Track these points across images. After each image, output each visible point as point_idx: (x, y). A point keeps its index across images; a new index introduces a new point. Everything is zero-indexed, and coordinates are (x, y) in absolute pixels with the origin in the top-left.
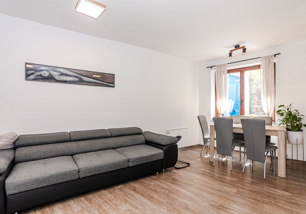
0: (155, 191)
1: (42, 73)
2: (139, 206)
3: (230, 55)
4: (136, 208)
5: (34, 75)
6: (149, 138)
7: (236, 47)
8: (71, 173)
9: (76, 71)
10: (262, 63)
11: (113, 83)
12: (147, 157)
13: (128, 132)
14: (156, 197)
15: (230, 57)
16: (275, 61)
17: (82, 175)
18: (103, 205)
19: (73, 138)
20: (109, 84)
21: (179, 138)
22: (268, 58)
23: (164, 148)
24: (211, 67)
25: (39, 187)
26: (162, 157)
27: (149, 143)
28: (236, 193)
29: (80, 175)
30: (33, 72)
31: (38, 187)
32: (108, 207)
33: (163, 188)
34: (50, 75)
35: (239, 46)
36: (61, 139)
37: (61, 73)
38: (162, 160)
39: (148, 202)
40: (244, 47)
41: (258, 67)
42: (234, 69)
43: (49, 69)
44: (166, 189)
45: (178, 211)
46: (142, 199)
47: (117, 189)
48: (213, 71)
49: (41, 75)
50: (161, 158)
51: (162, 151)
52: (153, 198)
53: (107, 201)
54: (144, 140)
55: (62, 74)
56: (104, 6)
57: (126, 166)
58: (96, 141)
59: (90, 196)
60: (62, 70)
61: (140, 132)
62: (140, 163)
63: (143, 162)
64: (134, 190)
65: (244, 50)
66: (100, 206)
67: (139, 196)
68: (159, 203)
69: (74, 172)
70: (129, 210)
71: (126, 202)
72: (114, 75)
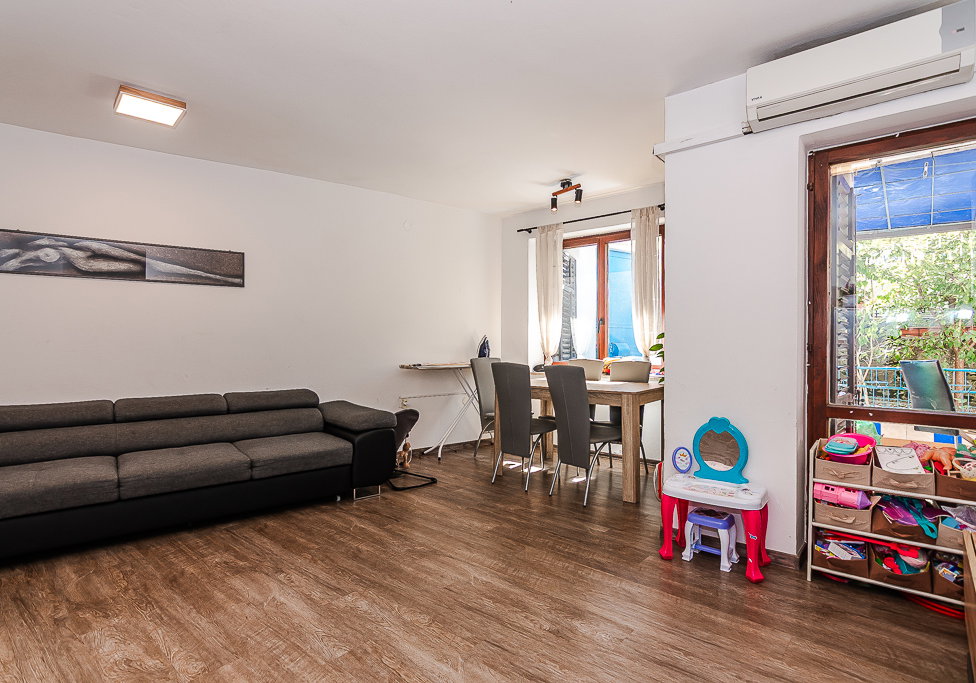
0: (309, 532)
1: (41, 253)
2: (252, 556)
3: (554, 203)
4: (243, 558)
5: (20, 259)
6: (334, 415)
7: (563, 185)
8: (97, 485)
10: (634, 224)
11: (242, 276)
12: (303, 458)
13: (273, 402)
14: (304, 541)
15: (554, 209)
16: (662, 221)
17: (126, 493)
18: (172, 556)
19: (121, 413)
20: (230, 280)
21: (409, 418)
22: (645, 213)
23: (358, 439)
24: (529, 231)
25: (20, 513)
26: (347, 459)
27: (330, 428)
28: (489, 531)
29: (122, 492)
30: (17, 251)
31: (15, 514)
32: (183, 558)
33: (331, 526)
34: (64, 257)
35: (569, 183)
36: (89, 416)
37: (93, 252)
38: (351, 465)
39: (276, 549)
40: (579, 186)
41: (625, 235)
42: (584, 237)
43: (61, 243)
44: (336, 528)
45: (333, 561)
46: (269, 545)
47: (220, 534)
48: (532, 242)
49: (37, 259)
50: (346, 462)
51: (349, 445)
52: (294, 542)
53: (187, 550)
54: (321, 420)
55: (96, 255)
56: (183, 105)
57: (247, 475)
58: (183, 422)
59: (147, 543)
60: (95, 245)
61: (313, 401)
62: (285, 472)
63: (293, 470)
64: (261, 531)
65: (579, 196)
66: (163, 558)
67: (265, 540)
68: (301, 550)
69: (107, 484)
70: (225, 562)
71: (227, 549)
72: (243, 254)
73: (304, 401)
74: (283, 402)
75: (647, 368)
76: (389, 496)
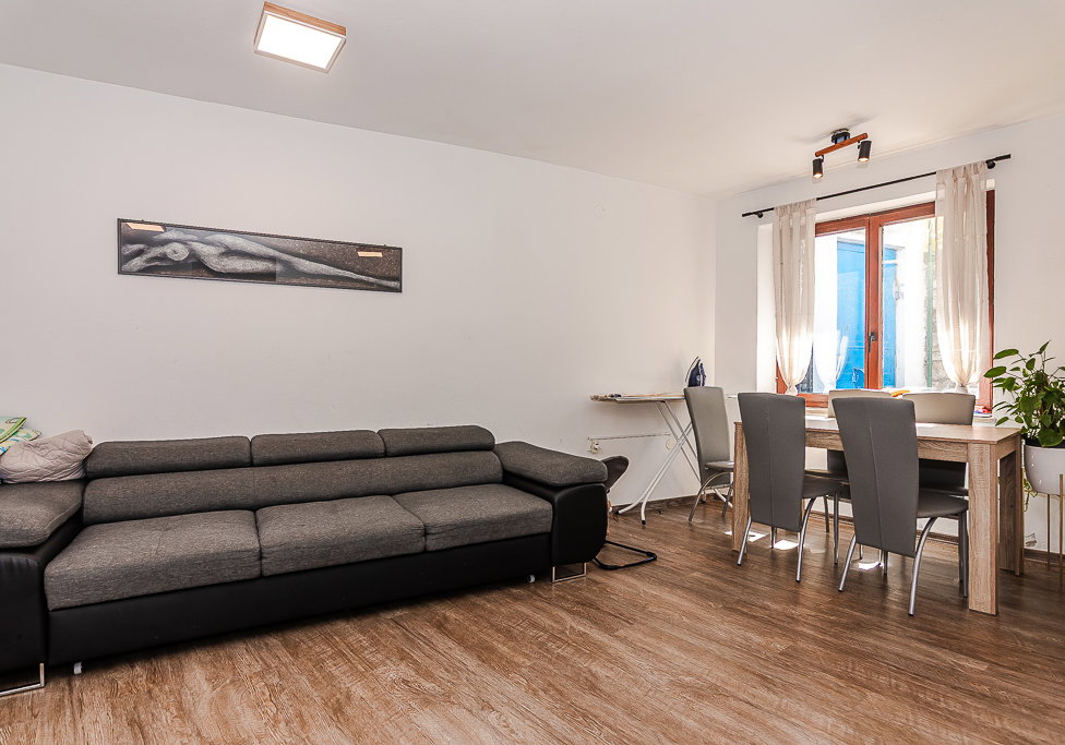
0: (509, 635)
1: (167, 250)
2: (440, 673)
3: (818, 166)
4: (429, 676)
5: (145, 257)
6: (516, 462)
7: (835, 139)
8: (234, 556)
9: (274, 241)
10: (942, 193)
11: (398, 279)
12: (491, 523)
13: (439, 442)
14: (505, 649)
15: (818, 175)
16: (990, 184)
17: (270, 567)
18: (329, 662)
19: (259, 455)
20: (385, 283)
21: (618, 466)
22: (962, 176)
23: (557, 497)
24: (760, 214)
25: (140, 593)
26: (545, 525)
27: (513, 479)
29: (265, 566)
30: (141, 246)
31: (135, 594)
32: (345, 668)
33: (535, 625)
34: (193, 254)
35: (846, 135)
36: (222, 456)
37: (227, 247)
38: (549, 535)
39: (472, 663)
40: (865, 136)
41: (928, 209)
42: (843, 219)
43: (190, 237)
44: (544, 630)
45: (561, 693)
46: (458, 653)
47: (387, 625)
48: (766, 228)
49: (164, 257)
50: (544, 530)
51: (547, 506)
52: (492, 650)
53: (347, 651)
54: (499, 468)
55: (230, 252)
56: (342, 31)
57: (419, 547)
58: (333, 467)
59: (296, 636)
60: (229, 240)
61: (487, 441)
62: (466, 542)
63: (478, 539)
64: (441, 626)
65: (865, 150)
66: (319, 665)
67: (450, 644)
68: (506, 667)
69: (246, 554)
70: (404, 681)
71: (404, 656)
72: (400, 249)
73: (475, 442)
74: (453, 443)
75: (968, 403)
76: (599, 577)
